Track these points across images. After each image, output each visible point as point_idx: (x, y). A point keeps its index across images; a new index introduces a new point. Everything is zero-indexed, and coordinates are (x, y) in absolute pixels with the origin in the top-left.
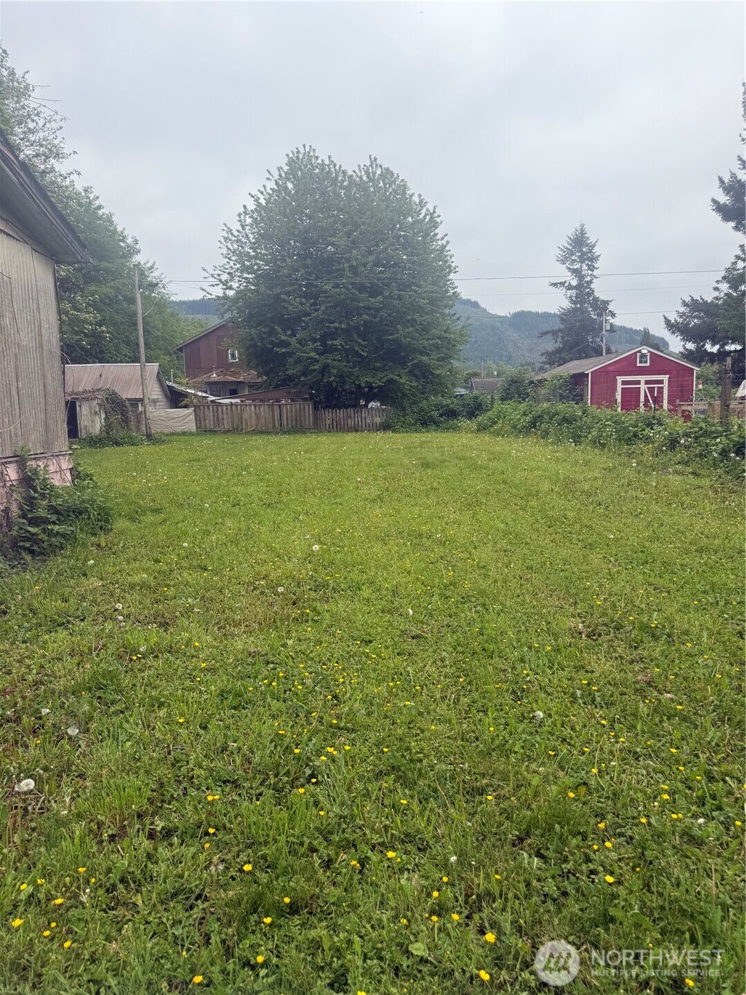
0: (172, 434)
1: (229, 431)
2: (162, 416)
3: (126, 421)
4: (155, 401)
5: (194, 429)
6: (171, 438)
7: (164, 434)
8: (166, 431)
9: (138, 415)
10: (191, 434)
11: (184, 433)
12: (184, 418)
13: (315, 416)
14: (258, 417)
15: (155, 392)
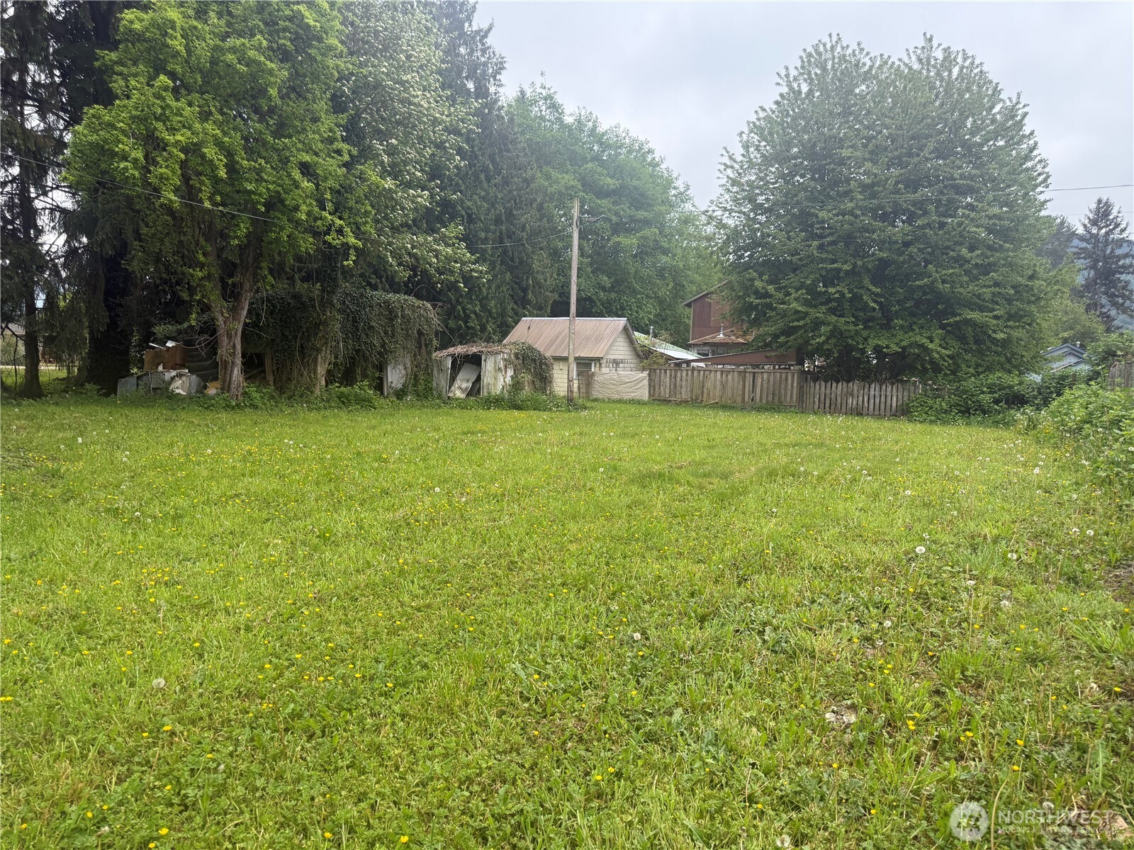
0: (619, 401)
1: (686, 402)
4: (617, 362)
5: (646, 397)
8: (615, 397)
12: (636, 383)
13: (801, 388)
14: (724, 386)
15: (620, 351)
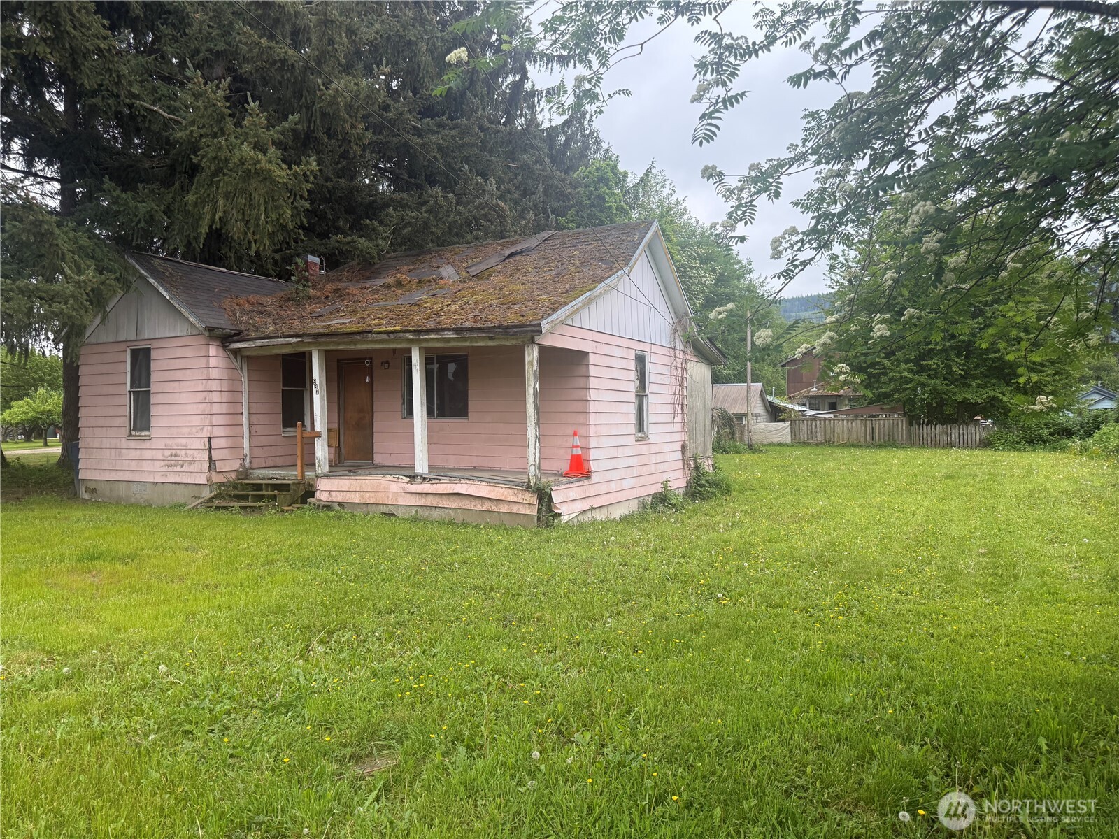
0: (770, 445)
1: (821, 443)
2: (763, 429)
3: (733, 434)
4: (756, 416)
5: (789, 441)
6: (768, 448)
7: (762, 444)
8: (765, 442)
9: (742, 428)
10: (786, 445)
11: (780, 444)
12: (781, 431)
13: (909, 431)
14: (850, 431)
15: (758, 408)
